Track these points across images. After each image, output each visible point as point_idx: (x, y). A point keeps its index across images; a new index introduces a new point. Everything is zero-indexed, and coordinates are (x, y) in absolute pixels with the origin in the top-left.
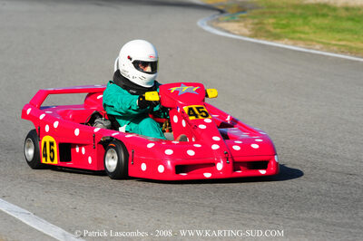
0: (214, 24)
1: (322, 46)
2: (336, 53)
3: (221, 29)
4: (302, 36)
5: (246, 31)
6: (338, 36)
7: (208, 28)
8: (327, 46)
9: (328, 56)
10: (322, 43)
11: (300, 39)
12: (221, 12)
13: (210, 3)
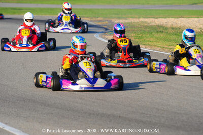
0: (103, 36)
1: (160, 48)
2: (168, 52)
4: (150, 43)
6: (168, 43)
7: (99, 38)
8: (163, 48)
9: (164, 54)
10: (160, 47)
11: (149, 45)
12: (106, 29)
13: (99, 24)
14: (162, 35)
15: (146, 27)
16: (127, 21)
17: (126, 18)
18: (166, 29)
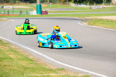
3: (82, 24)
5: (87, 24)
6: (104, 25)
7: (80, 24)
8: (102, 27)
12: (83, 21)
13: (81, 19)
14: (102, 22)
15: (96, 19)
16: (90, 18)
17: (90, 17)
18: (104, 20)
